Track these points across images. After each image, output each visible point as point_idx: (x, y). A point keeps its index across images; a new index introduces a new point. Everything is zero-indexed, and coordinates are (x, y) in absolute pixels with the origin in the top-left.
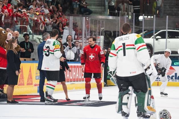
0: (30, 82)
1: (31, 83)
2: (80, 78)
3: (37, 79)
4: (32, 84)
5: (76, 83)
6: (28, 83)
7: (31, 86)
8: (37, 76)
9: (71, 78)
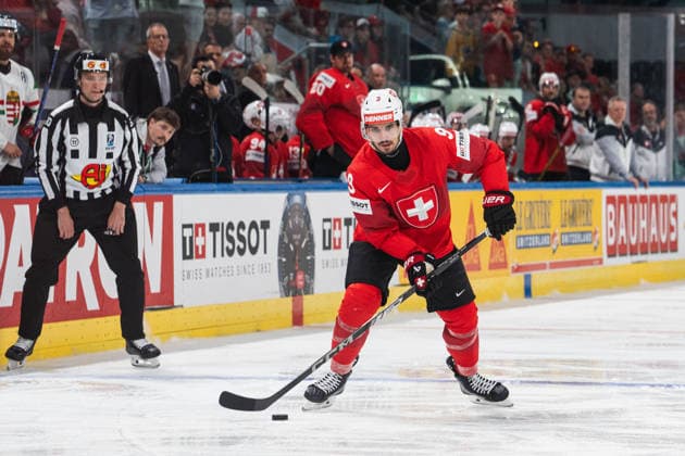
0: (498, 258)
1: (502, 260)
2: (664, 239)
3: (520, 248)
4: (504, 265)
5: (650, 257)
6: (493, 261)
7: (502, 271)
8: (520, 236)
9: (633, 241)
